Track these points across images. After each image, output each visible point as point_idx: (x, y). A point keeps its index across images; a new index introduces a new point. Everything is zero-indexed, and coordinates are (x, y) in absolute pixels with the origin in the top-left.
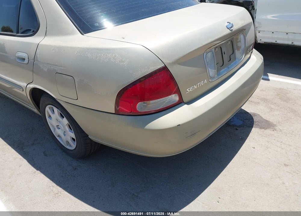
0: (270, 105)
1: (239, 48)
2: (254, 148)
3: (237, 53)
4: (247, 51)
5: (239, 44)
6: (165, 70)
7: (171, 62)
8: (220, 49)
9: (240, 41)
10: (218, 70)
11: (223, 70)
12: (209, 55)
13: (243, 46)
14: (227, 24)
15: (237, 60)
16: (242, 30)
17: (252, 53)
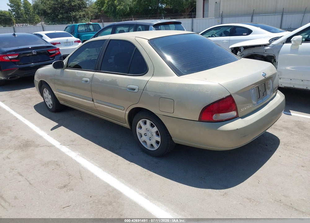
0: (290, 131)
1: (269, 88)
2: (280, 156)
3: (268, 92)
4: (274, 91)
5: (269, 86)
6: (230, 97)
7: (234, 93)
8: (258, 88)
9: (270, 84)
10: (257, 101)
11: (260, 101)
12: (253, 91)
13: (271, 88)
14: (262, 73)
15: (267, 96)
16: (271, 78)
17: (277, 92)
